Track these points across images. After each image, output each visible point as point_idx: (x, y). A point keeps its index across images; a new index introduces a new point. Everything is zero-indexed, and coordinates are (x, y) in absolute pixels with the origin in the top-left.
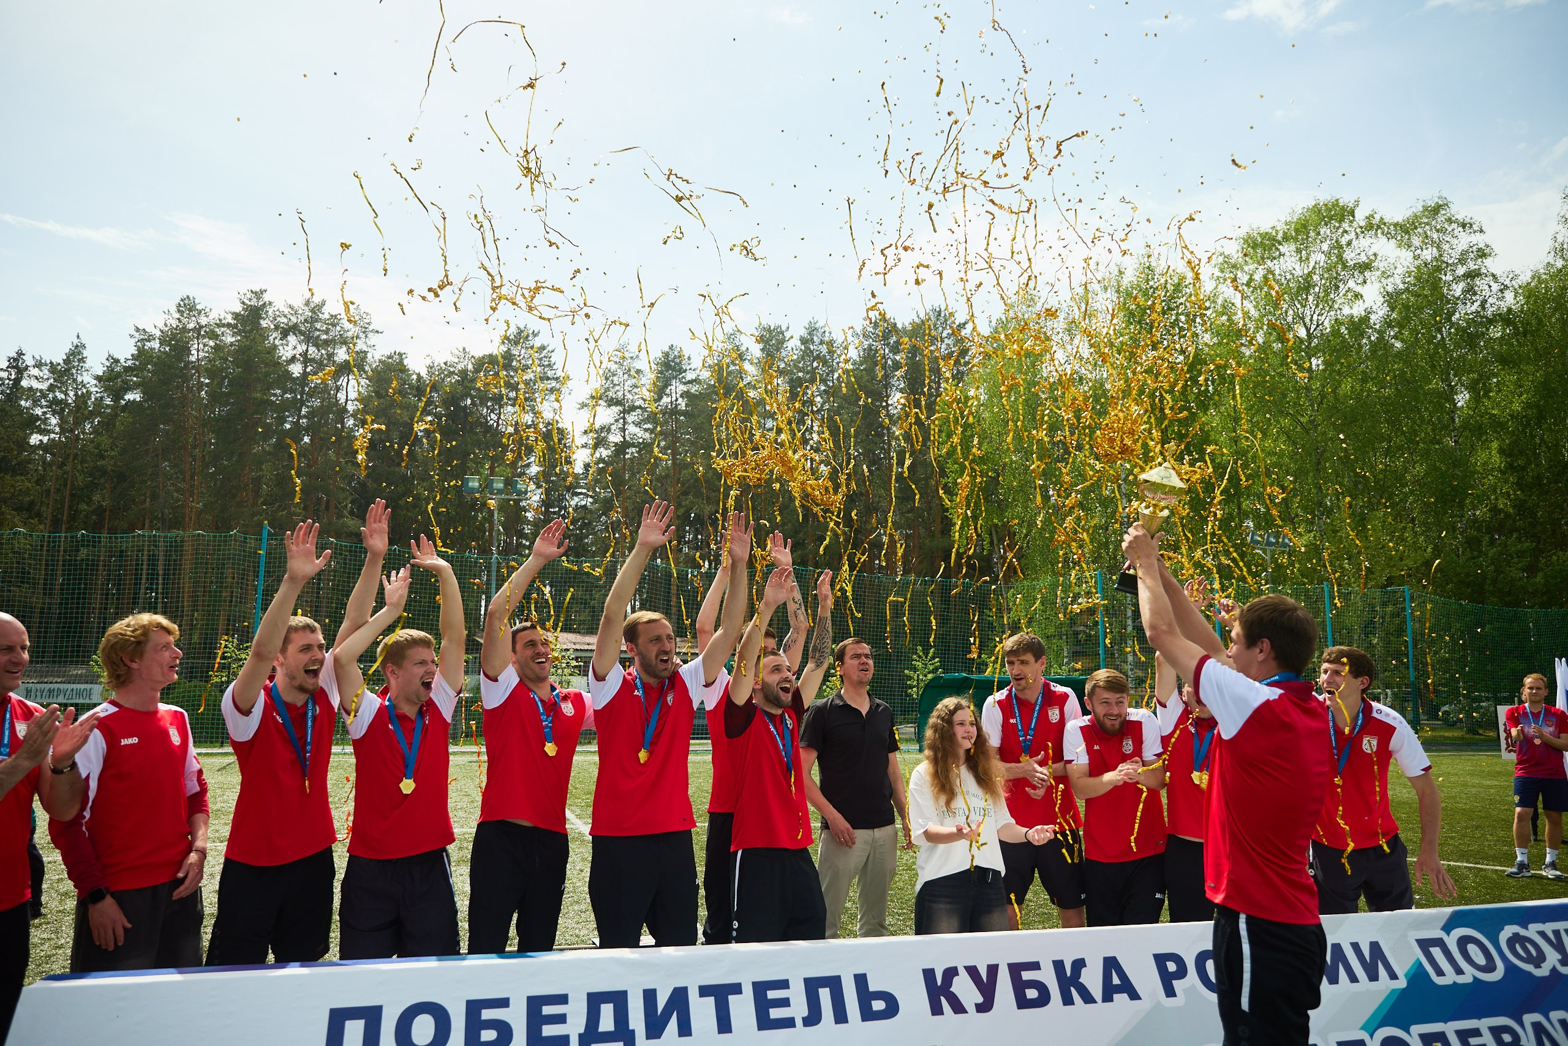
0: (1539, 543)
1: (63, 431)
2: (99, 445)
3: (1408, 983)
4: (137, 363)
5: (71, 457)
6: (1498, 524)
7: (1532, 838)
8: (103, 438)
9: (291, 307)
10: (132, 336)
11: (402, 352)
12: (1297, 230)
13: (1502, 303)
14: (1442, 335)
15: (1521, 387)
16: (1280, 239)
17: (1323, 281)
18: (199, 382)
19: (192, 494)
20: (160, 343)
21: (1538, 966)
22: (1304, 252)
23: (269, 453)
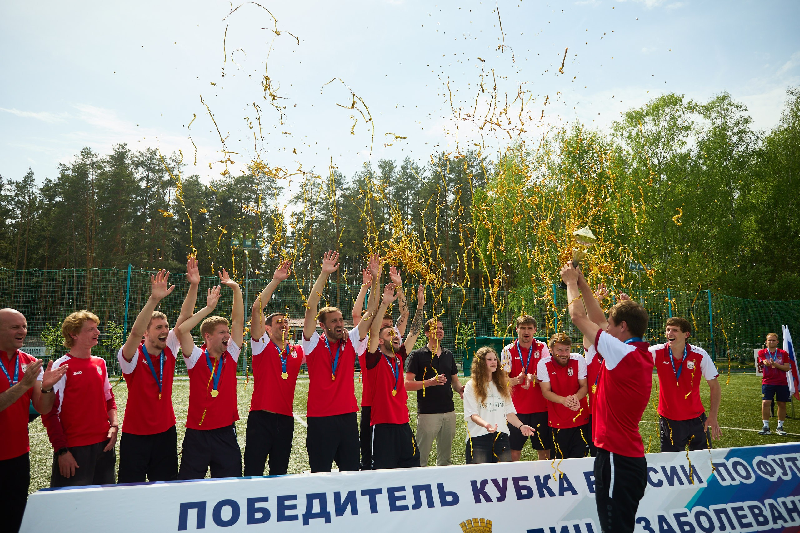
0: (775, 267)
1: (23, 217)
2: (42, 224)
3: (708, 485)
4: (61, 182)
5: (28, 230)
6: (755, 258)
7: (771, 415)
8: (44, 220)
9: (140, 153)
10: (58, 168)
11: (197, 175)
12: (653, 110)
13: (757, 146)
14: (726, 163)
15: (766, 188)
16: (645, 114)
17: (667, 136)
18: (93, 191)
19: (90, 249)
20: (73, 171)
21: (772, 476)
22: (657, 121)
23: (130, 228)
